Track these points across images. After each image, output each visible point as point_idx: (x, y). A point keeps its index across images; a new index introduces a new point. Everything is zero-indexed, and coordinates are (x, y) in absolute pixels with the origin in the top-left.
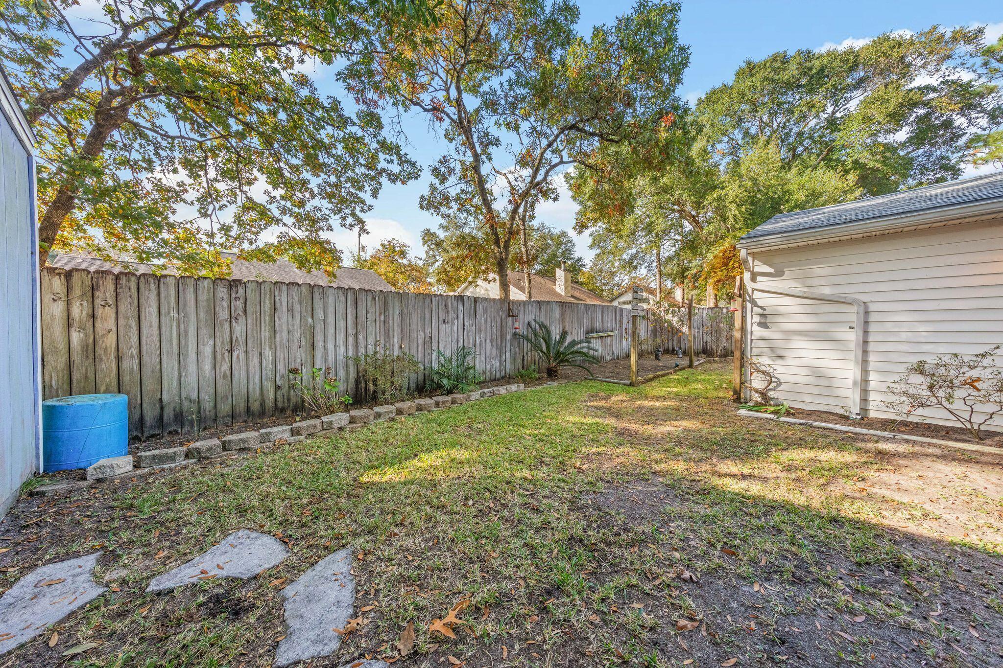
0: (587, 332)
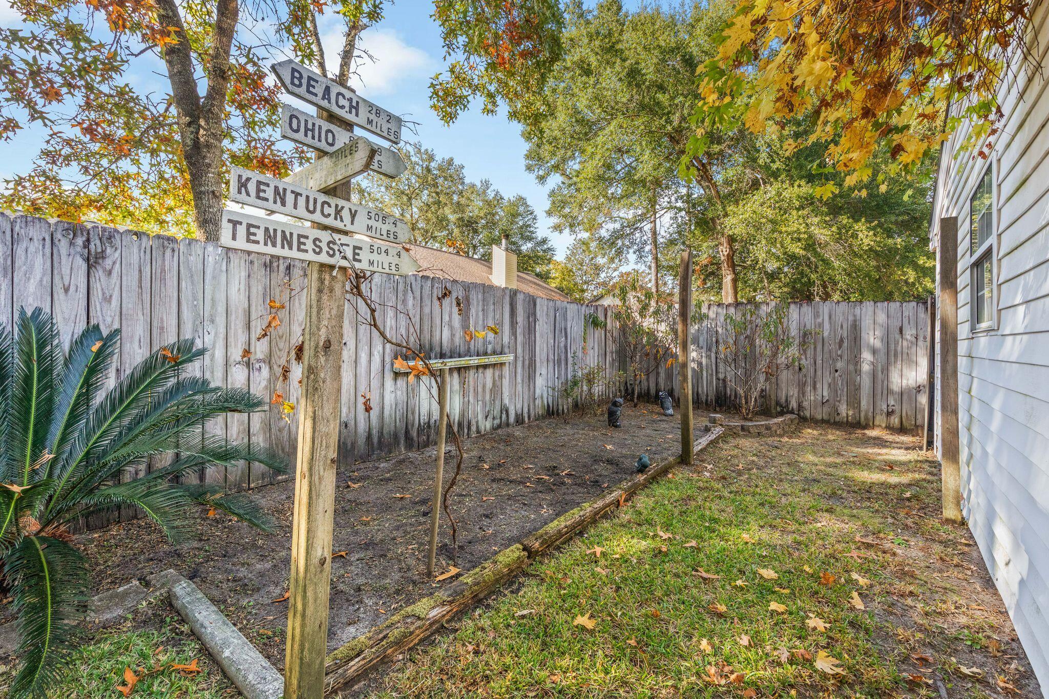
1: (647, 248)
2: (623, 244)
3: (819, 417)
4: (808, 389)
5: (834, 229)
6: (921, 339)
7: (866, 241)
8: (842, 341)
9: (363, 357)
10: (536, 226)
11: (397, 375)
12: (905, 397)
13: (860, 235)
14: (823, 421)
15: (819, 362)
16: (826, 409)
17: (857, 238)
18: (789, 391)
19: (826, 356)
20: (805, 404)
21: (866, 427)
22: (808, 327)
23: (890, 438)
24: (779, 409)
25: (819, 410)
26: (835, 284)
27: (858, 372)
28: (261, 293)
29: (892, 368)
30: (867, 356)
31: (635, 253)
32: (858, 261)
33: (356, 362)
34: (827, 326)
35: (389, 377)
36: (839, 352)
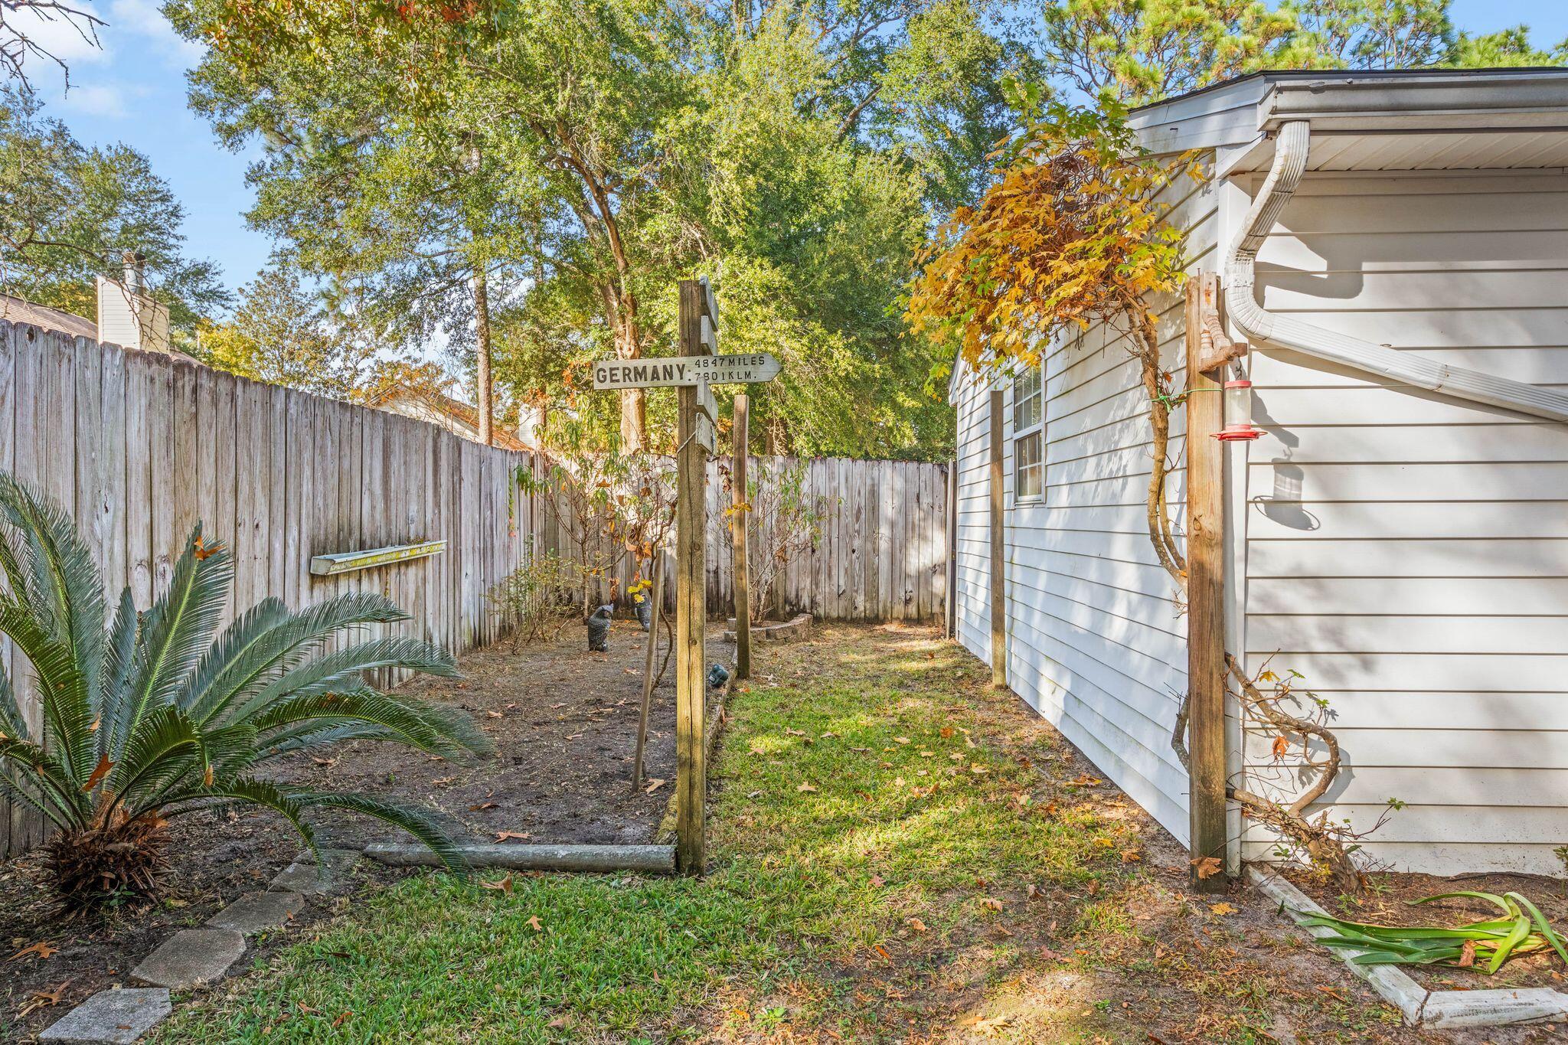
0: (318, 549)
1: (473, 324)
2: (422, 308)
3: (834, 614)
4: (822, 577)
5: (805, 341)
6: (936, 508)
7: (843, 364)
8: (859, 511)
9: (278, 546)
10: (178, 231)
11: (314, 578)
12: (922, 580)
13: (836, 355)
14: (839, 619)
15: (835, 540)
16: (843, 603)
17: (831, 358)
18: (799, 584)
19: (843, 532)
20: (819, 598)
21: (882, 623)
22: (822, 493)
23: (907, 630)
24: (788, 608)
25: (835, 604)
26: (799, 421)
27: (876, 551)
28: (164, 435)
29: (909, 546)
30: (884, 531)
31: (446, 331)
32: (832, 392)
33: (269, 558)
34: (843, 493)
35: (305, 581)
36: (857, 527)
